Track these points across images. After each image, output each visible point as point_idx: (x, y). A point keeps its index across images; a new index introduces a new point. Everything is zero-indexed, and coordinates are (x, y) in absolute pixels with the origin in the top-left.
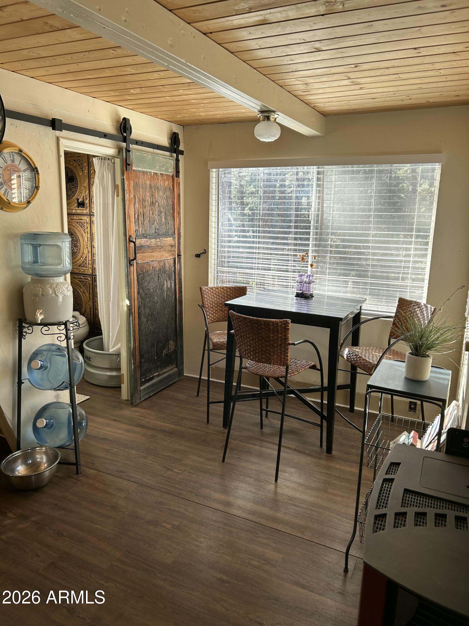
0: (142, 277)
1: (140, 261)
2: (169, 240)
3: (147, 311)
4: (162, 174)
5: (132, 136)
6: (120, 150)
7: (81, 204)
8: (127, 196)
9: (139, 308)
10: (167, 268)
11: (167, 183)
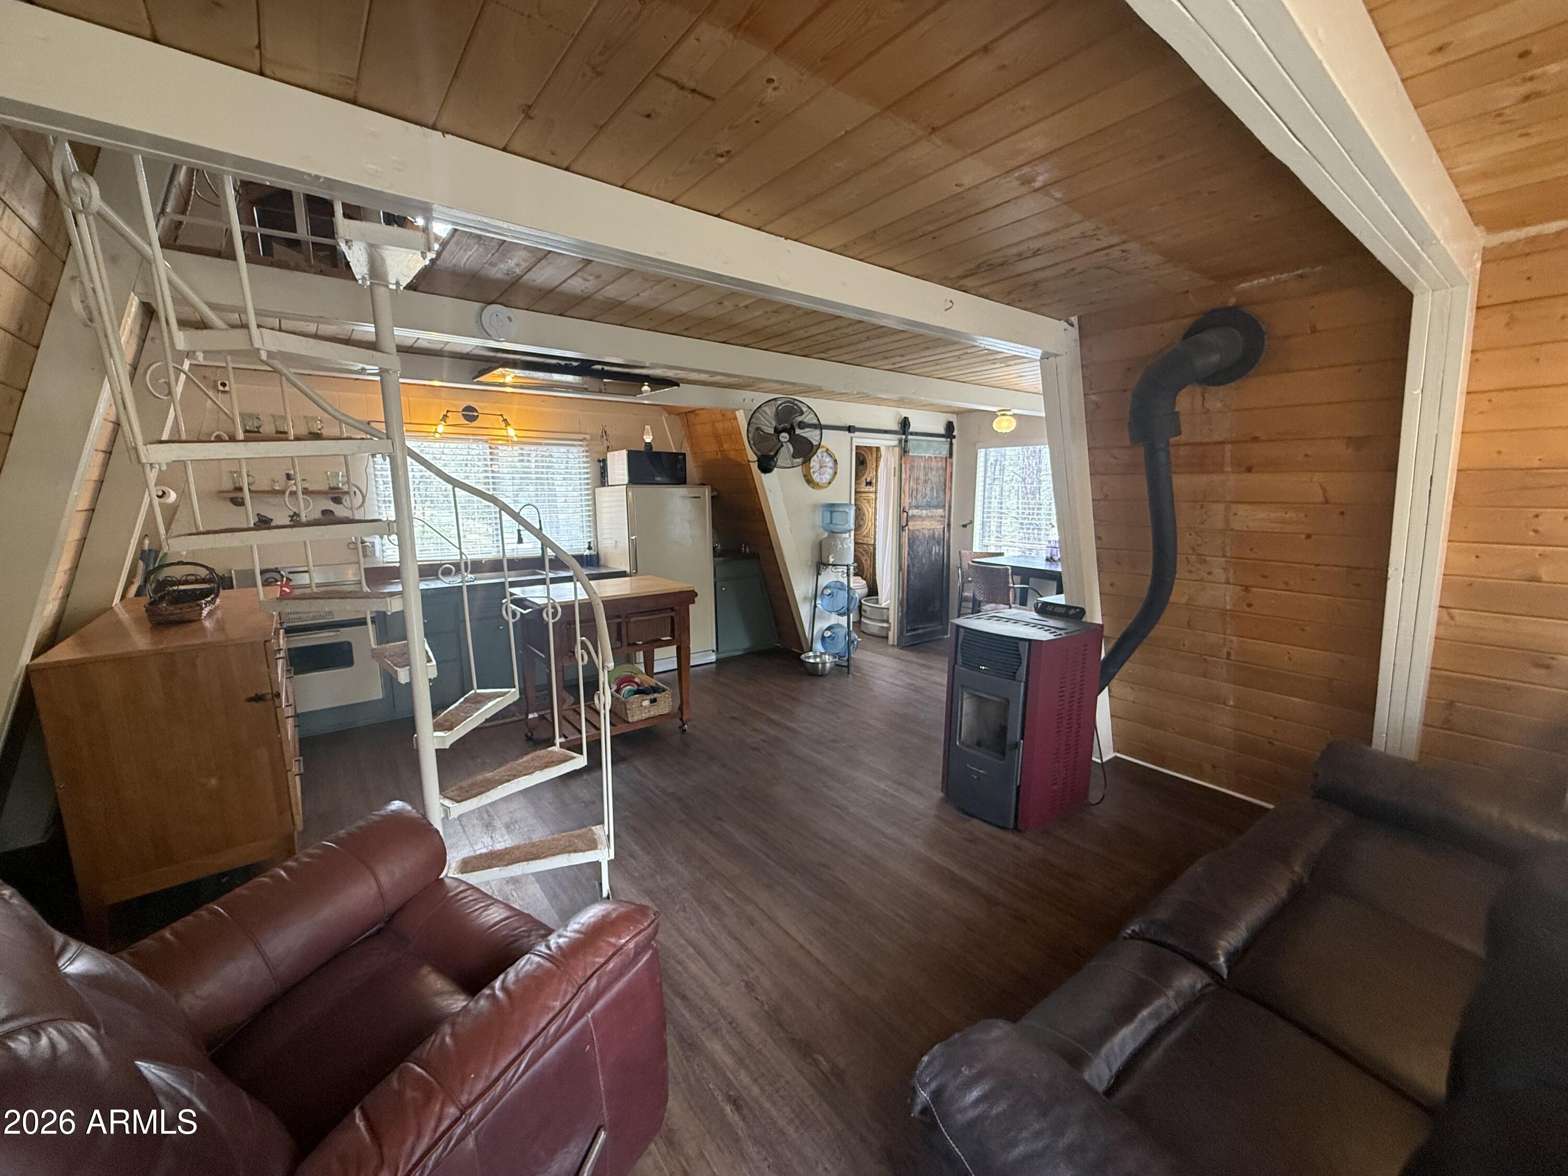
0: (912, 541)
1: (911, 528)
2: (940, 512)
3: (916, 569)
4: (936, 458)
5: (911, 430)
6: (900, 441)
7: (869, 484)
8: (903, 476)
9: (908, 566)
10: (936, 535)
11: (940, 464)
